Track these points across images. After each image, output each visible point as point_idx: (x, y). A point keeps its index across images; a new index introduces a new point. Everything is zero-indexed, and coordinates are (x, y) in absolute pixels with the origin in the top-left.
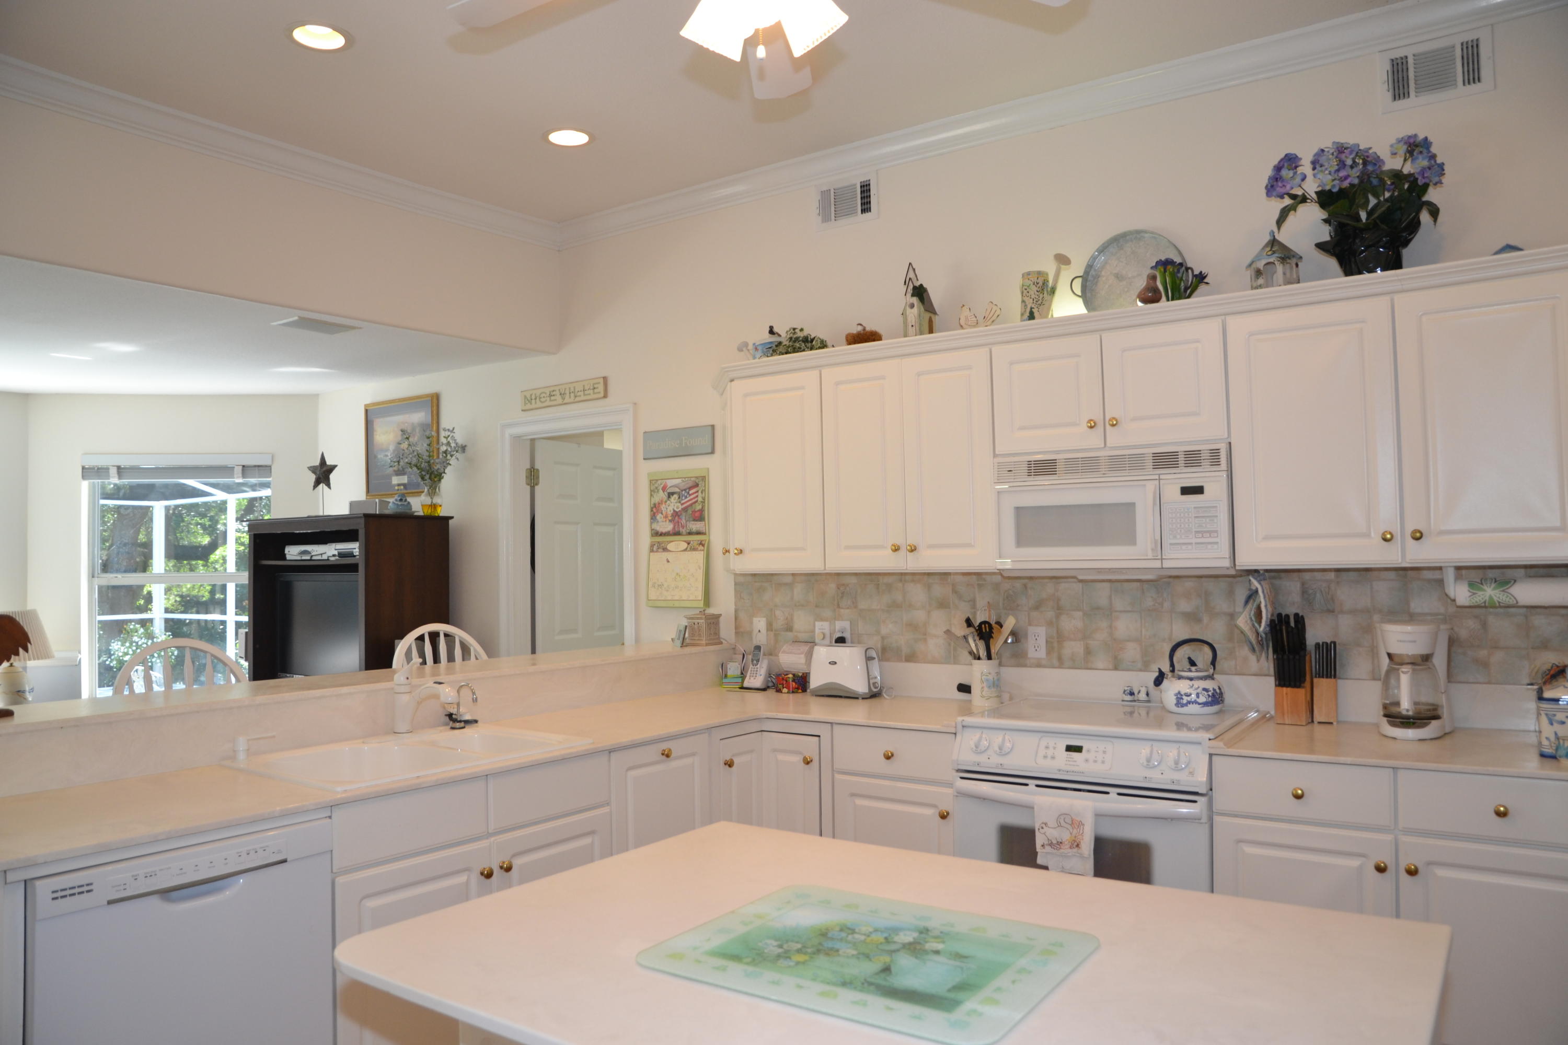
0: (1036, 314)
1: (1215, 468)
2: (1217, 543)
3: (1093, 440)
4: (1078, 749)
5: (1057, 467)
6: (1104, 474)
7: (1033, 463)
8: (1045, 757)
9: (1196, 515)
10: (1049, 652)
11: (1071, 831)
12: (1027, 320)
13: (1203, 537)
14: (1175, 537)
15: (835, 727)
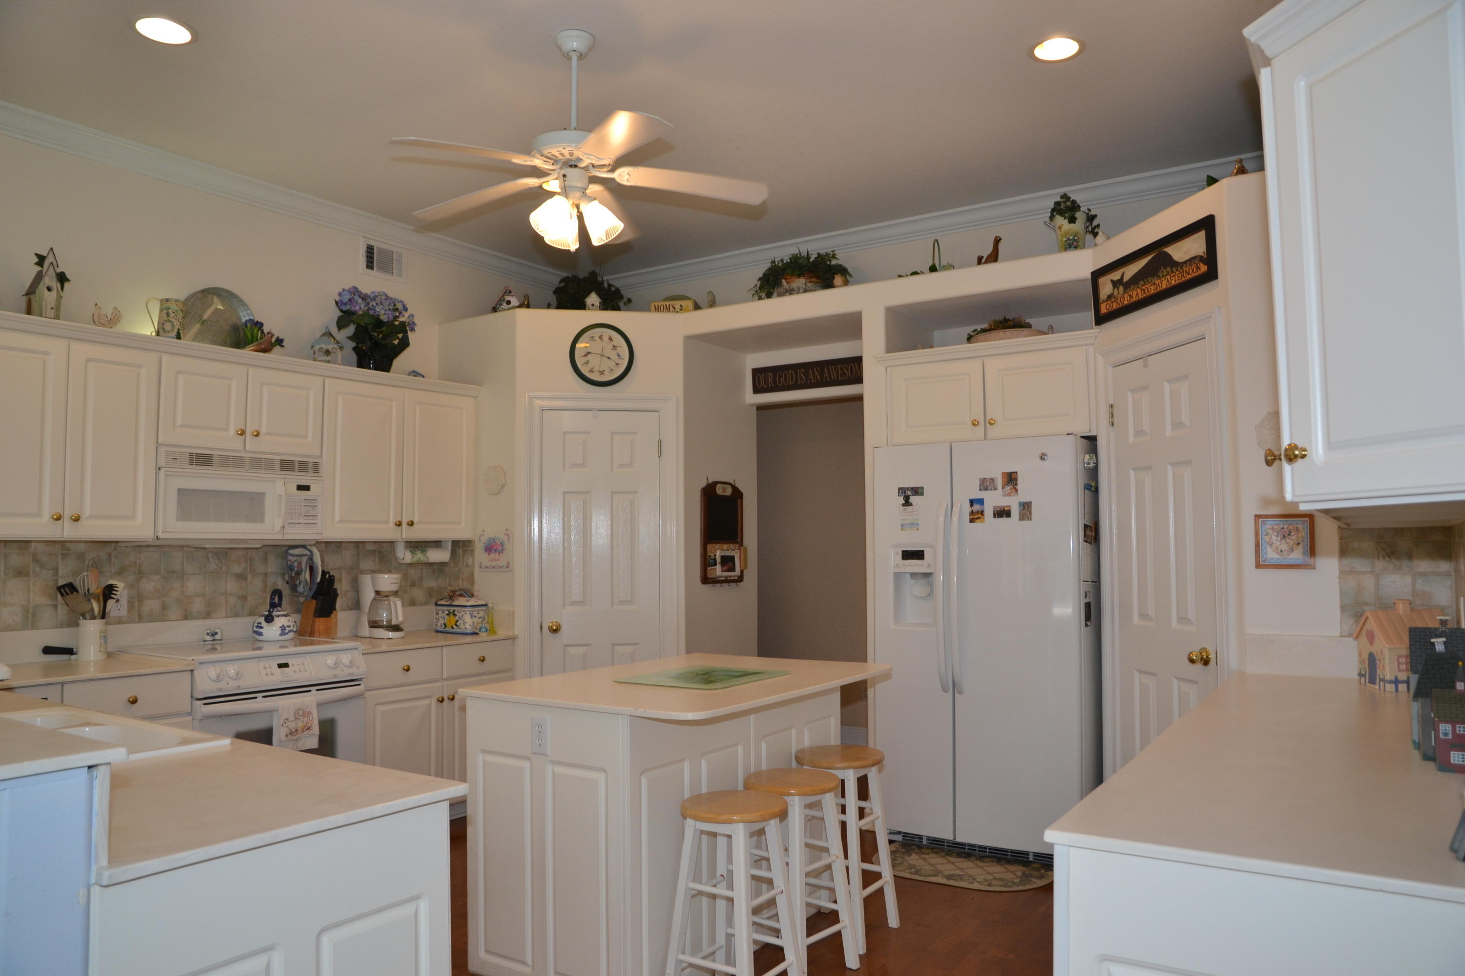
0: (182, 335)
1: (316, 474)
2: (316, 524)
3: (236, 444)
4: (286, 665)
5: (214, 463)
6: (248, 470)
7: (194, 455)
8: (267, 675)
9: (305, 505)
10: (129, 611)
11: (303, 720)
12: (174, 338)
13: (308, 519)
14: (292, 518)
15: (65, 686)
